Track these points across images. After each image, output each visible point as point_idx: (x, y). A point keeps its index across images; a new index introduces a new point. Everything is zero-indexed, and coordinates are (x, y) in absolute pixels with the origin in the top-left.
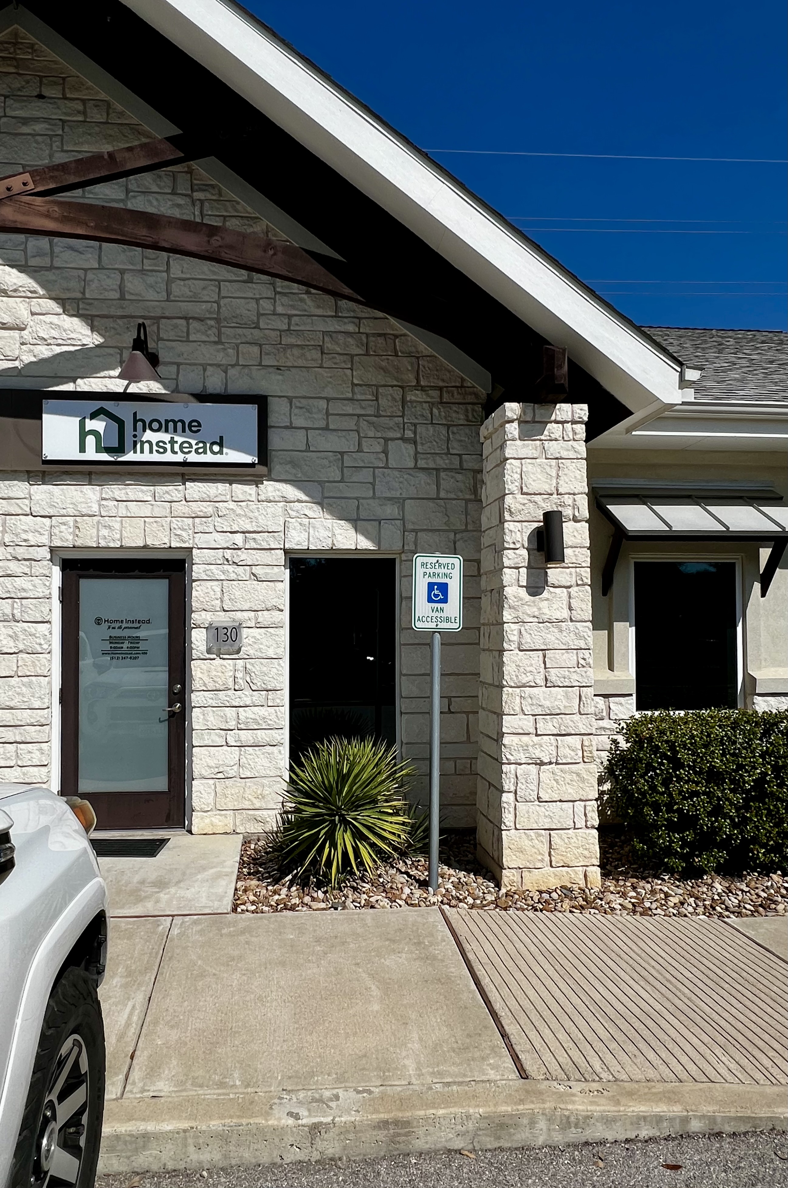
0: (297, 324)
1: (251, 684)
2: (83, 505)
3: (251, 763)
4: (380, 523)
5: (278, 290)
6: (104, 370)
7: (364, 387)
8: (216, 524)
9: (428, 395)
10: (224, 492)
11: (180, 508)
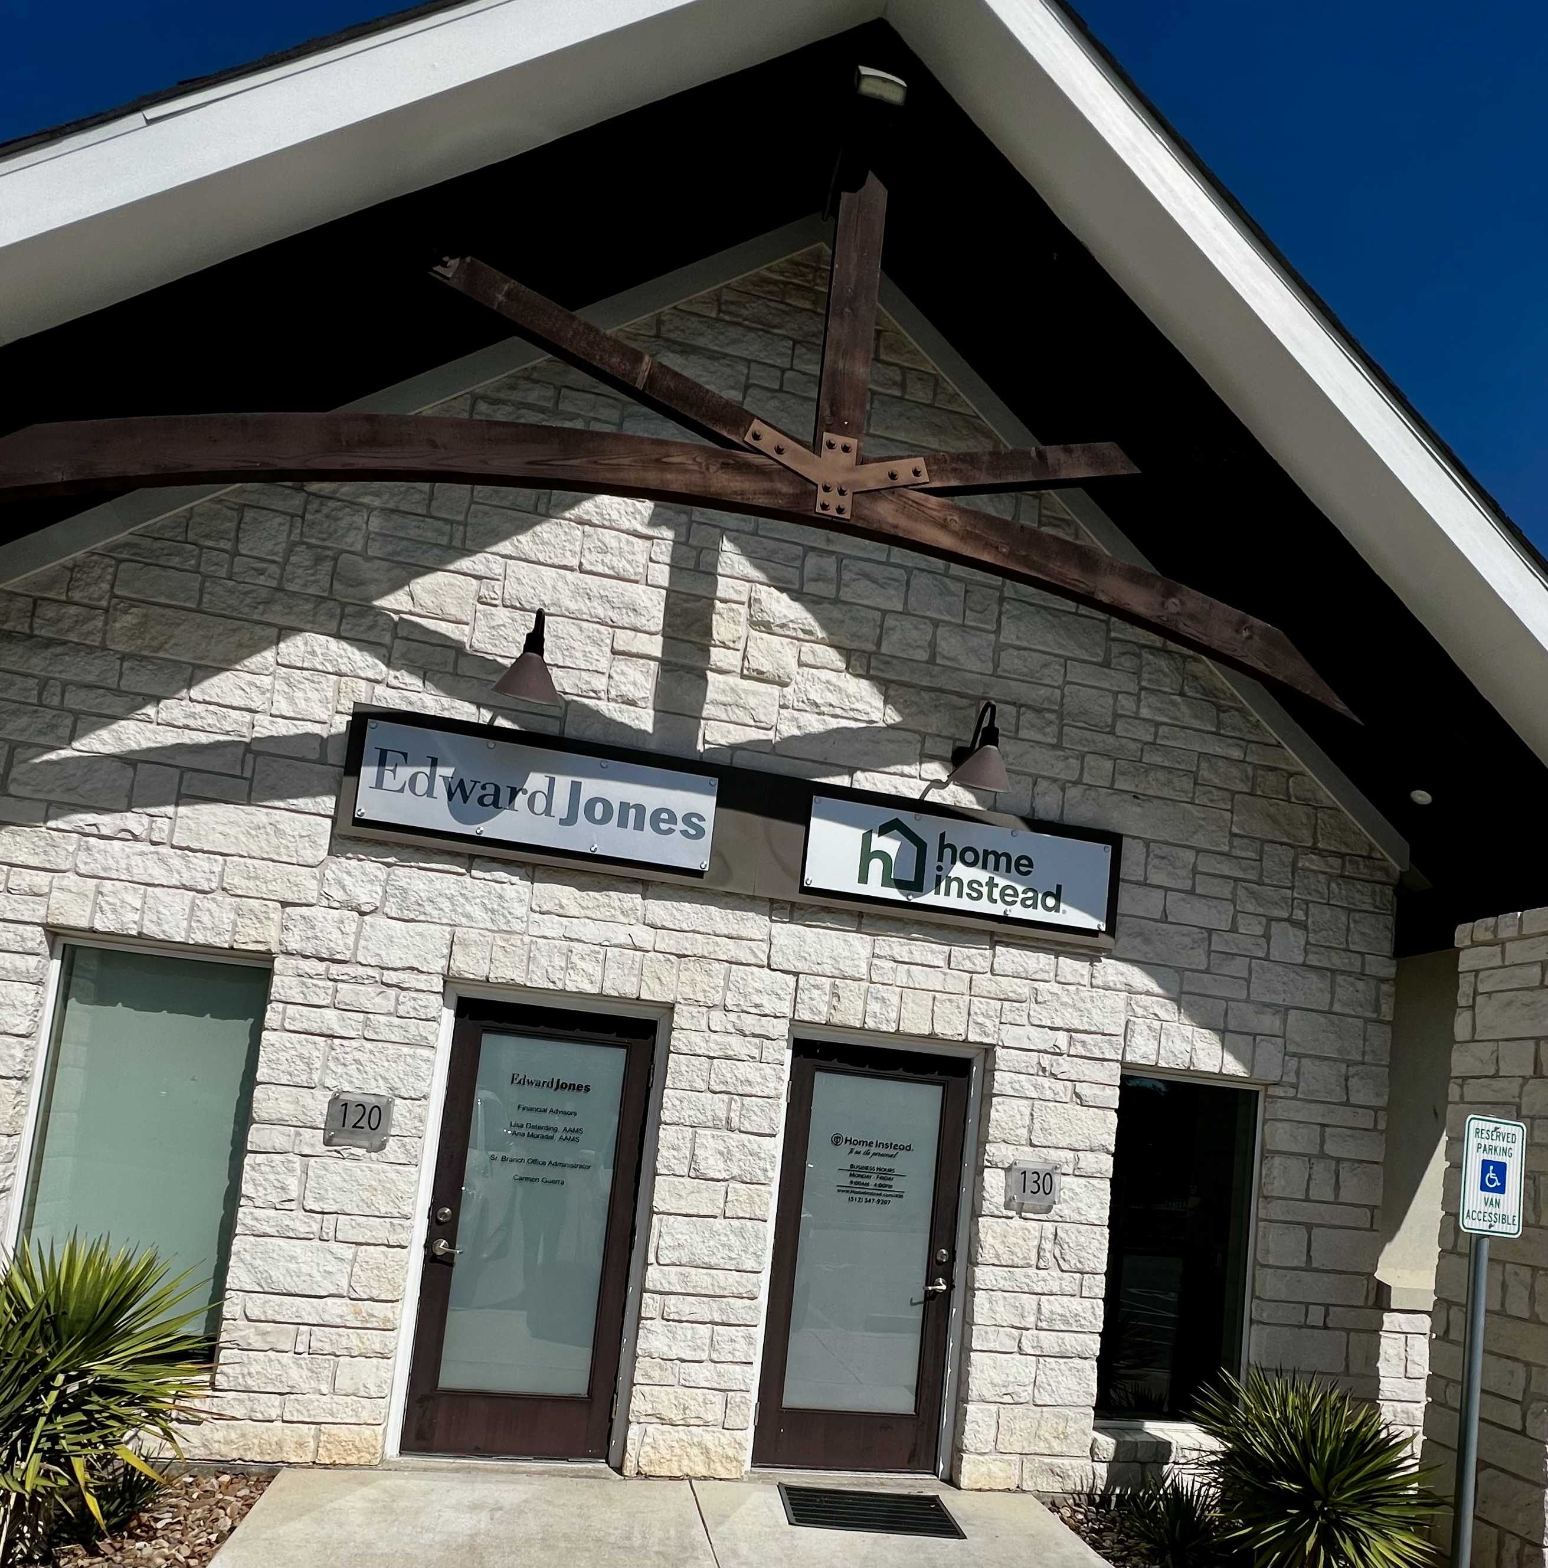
0: (1166, 737)
1: (1061, 1262)
2: (848, 962)
3: (1053, 1384)
4: (1254, 1039)
5: (1144, 683)
6: (895, 764)
7: (1246, 840)
8: (1031, 1013)
9: (1327, 864)
10: (1047, 967)
11: (985, 983)
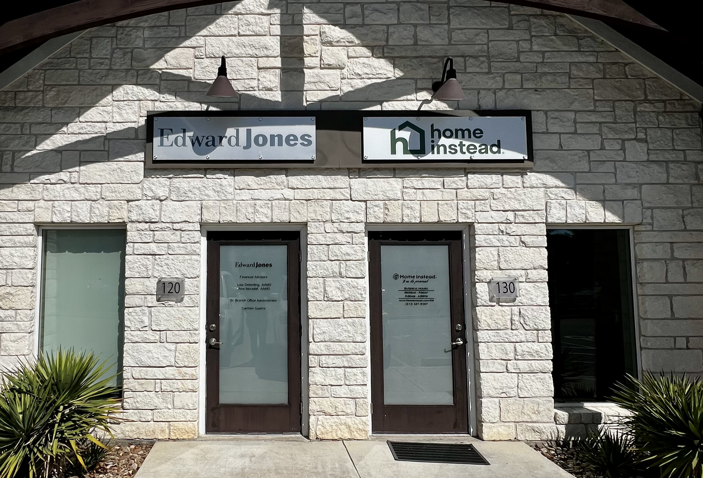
0: (549, 58)
1: (525, 326)
2: (390, 193)
3: (528, 386)
4: (623, 203)
5: (533, 34)
6: (403, 95)
7: (604, 102)
8: (491, 205)
9: (655, 107)
10: (497, 182)
11: (464, 193)
